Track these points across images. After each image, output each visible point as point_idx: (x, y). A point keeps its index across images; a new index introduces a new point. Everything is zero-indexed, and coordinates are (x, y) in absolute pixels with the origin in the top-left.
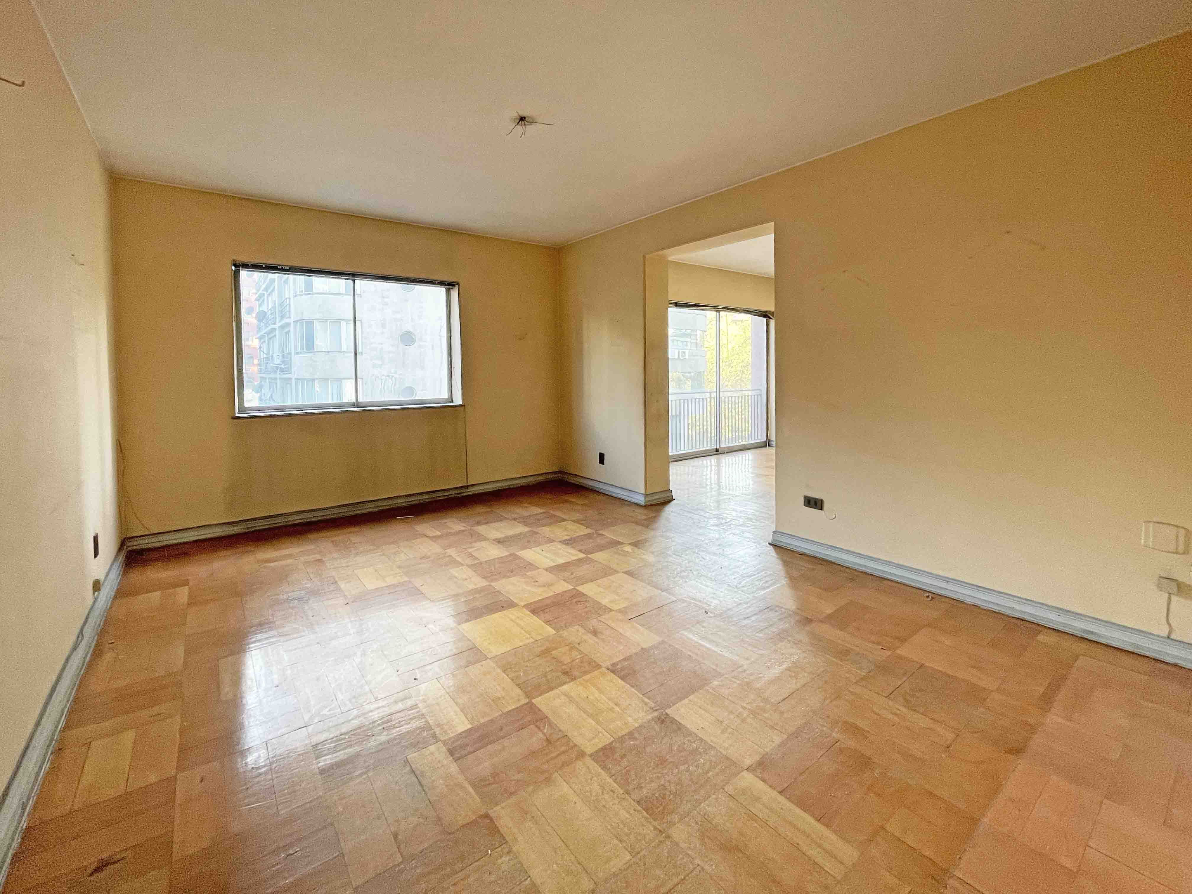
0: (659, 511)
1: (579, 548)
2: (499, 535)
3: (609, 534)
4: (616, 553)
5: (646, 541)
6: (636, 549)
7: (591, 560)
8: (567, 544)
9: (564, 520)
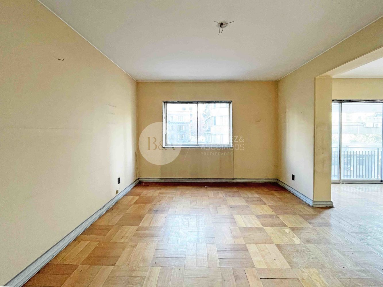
0: (320, 212)
1: (262, 222)
2: (233, 204)
3: (282, 218)
4: (280, 231)
5: (301, 229)
6: (292, 232)
7: (265, 231)
8: (258, 218)
9: (265, 204)
